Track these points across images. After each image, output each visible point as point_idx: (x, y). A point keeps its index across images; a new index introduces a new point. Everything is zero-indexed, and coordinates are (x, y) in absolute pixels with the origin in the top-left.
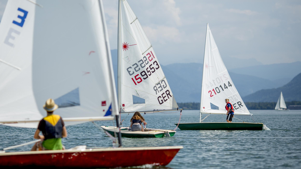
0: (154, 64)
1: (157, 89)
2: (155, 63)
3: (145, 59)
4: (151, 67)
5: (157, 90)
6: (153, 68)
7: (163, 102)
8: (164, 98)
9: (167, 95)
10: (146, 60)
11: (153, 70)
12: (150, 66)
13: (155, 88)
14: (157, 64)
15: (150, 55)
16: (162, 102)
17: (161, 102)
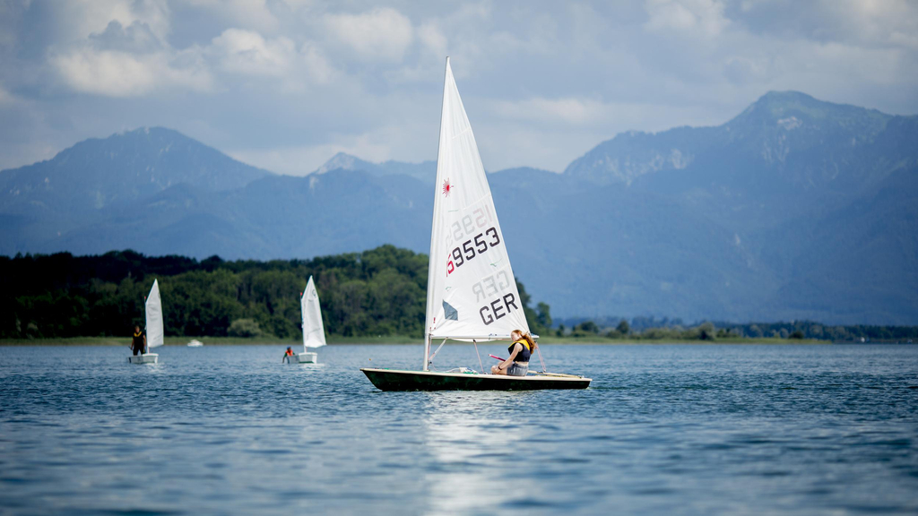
0: (487, 234)
1: (482, 291)
2: (492, 233)
3: (467, 221)
4: (479, 240)
5: (481, 294)
6: (483, 242)
7: (492, 321)
8: (495, 311)
9: (507, 304)
10: (470, 223)
11: (482, 247)
12: (476, 238)
13: (477, 289)
14: (496, 236)
15: (482, 212)
16: (490, 319)
17: (488, 320)
